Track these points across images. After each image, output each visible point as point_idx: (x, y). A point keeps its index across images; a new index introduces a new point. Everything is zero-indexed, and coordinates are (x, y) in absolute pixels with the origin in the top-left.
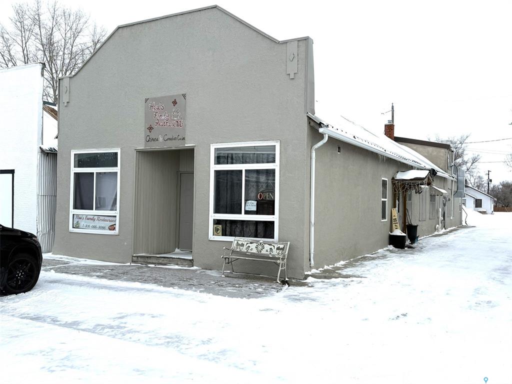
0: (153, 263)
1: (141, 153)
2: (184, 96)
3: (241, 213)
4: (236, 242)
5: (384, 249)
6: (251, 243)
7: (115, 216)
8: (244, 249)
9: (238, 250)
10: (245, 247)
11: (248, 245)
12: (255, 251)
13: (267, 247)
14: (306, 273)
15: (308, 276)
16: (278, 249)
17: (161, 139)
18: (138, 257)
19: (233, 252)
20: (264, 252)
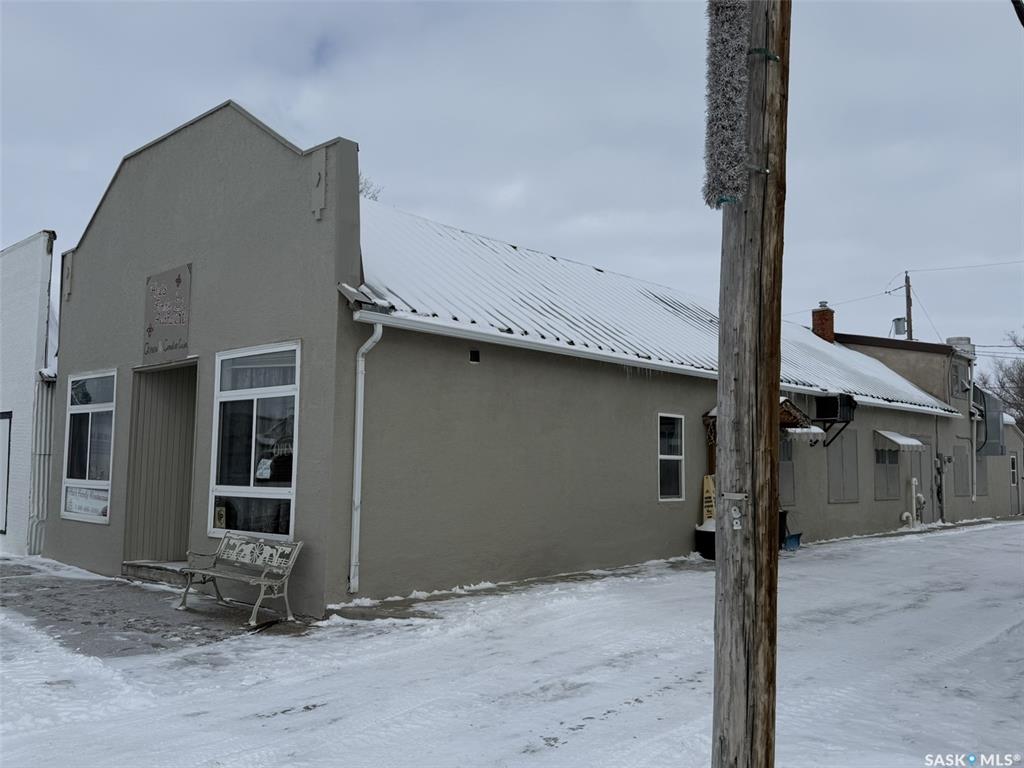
0: (139, 578)
1: (140, 374)
2: (190, 266)
3: (249, 484)
4: (226, 540)
5: (672, 560)
6: (247, 543)
7: (107, 490)
8: (233, 556)
9: (225, 557)
10: (237, 550)
11: (240, 545)
12: (247, 560)
13: (268, 550)
14: (330, 606)
15: (333, 612)
16: (282, 555)
17: (160, 349)
18: (128, 565)
19: (219, 560)
20: (259, 562)
